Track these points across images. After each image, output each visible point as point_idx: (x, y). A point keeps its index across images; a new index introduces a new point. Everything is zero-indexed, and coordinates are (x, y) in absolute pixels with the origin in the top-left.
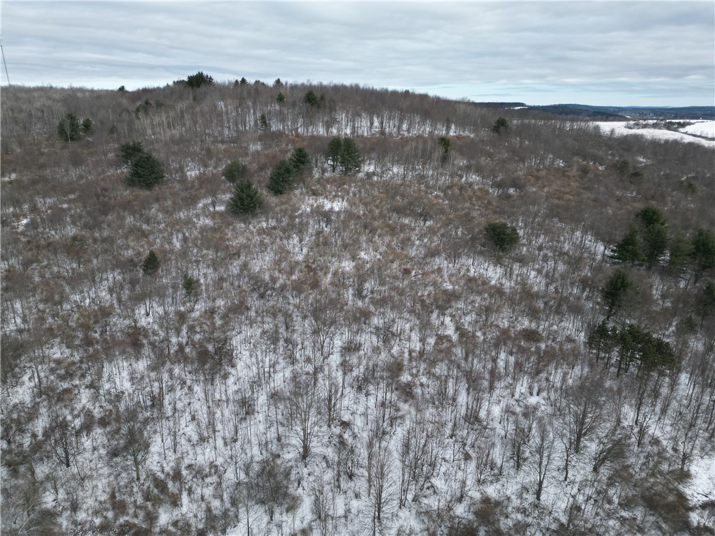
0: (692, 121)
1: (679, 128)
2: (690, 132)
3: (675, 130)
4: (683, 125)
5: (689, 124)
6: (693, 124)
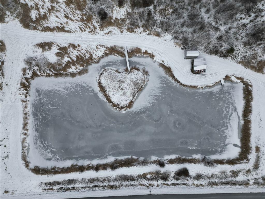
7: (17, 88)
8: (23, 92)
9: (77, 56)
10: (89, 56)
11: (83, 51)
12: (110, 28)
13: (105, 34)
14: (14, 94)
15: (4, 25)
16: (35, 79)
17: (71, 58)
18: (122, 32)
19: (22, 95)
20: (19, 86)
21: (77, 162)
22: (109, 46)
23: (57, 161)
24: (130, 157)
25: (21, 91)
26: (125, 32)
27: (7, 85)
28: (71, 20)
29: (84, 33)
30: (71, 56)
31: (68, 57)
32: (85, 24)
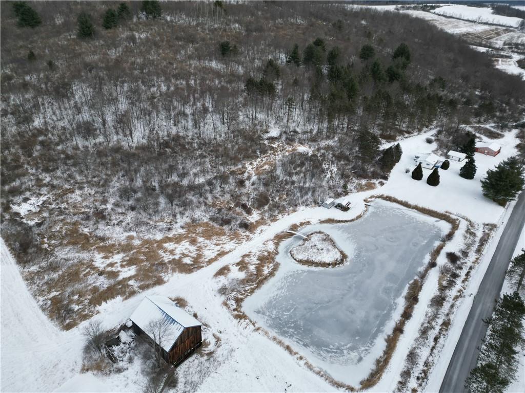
0: (441, 5)
1: (431, 9)
2: (436, 12)
3: (428, 11)
4: (433, 8)
5: (439, 7)
6: (441, 7)
7: (236, 325)
8: (245, 323)
9: (257, 259)
10: (266, 253)
11: (258, 253)
12: (259, 229)
13: (260, 234)
14: (238, 334)
15: (166, 284)
16: (242, 305)
17: (254, 264)
18: (269, 225)
19: (248, 327)
20: (235, 321)
21: (384, 333)
22: (273, 238)
23: (369, 353)
24: (408, 286)
25: (243, 325)
26: (272, 224)
27: (221, 332)
28: (223, 244)
29: (243, 244)
30: (254, 263)
31: (252, 265)
32: (237, 239)
